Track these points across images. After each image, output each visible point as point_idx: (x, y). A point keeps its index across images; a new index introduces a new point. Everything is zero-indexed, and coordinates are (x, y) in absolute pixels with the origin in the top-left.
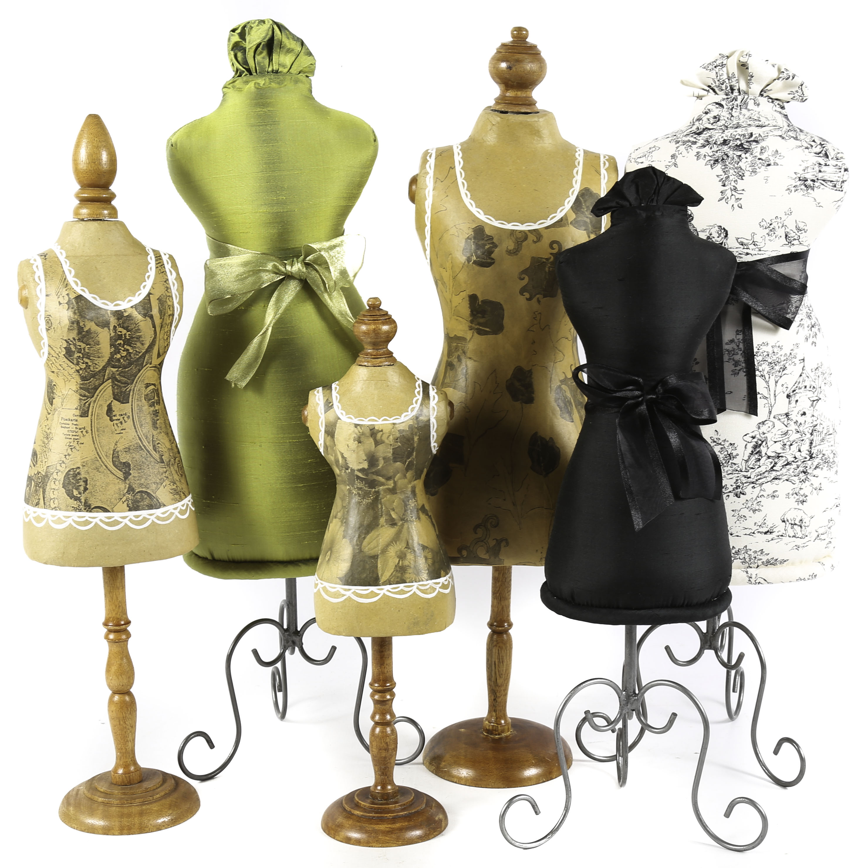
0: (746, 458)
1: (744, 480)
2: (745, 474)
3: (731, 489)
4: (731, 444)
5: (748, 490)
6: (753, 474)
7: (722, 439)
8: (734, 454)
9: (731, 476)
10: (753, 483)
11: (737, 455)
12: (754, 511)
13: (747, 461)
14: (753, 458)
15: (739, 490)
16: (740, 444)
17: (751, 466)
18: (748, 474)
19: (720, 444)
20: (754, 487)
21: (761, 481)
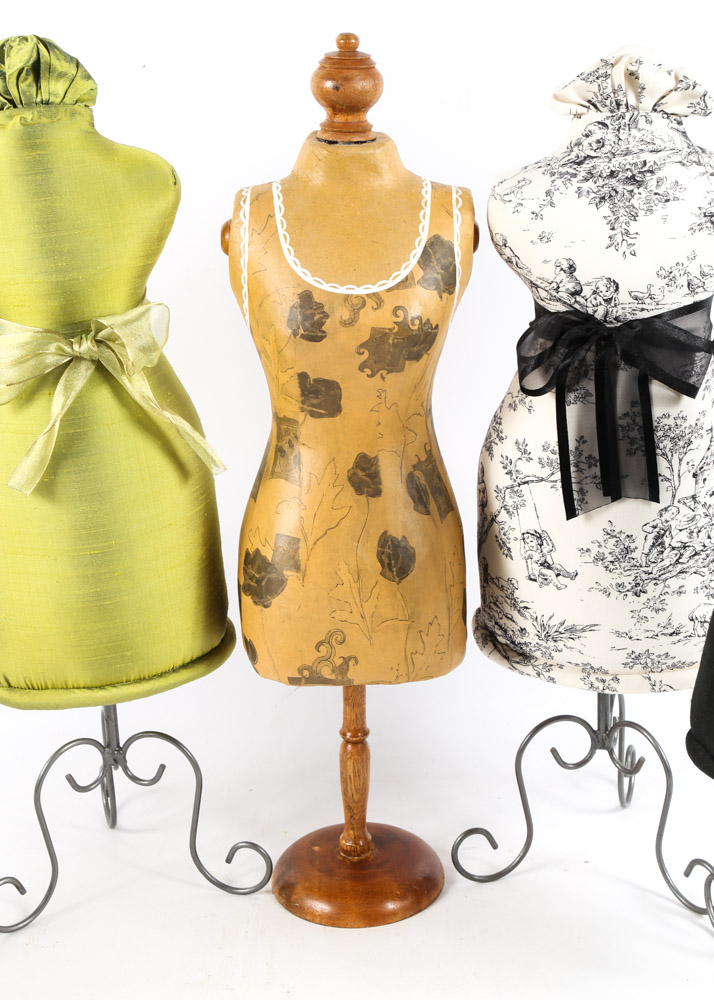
0: (646, 551)
1: (644, 576)
2: (646, 569)
3: (629, 587)
4: (628, 536)
5: (650, 587)
6: (655, 569)
7: (617, 530)
8: (632, 548)
9: (628, 573)
10: (655, 579)
11: (636, 548)
12: (657, 611)
13: (647, 555)
14: (655, 551)
15: (639, 588)
16: (639, 536)
17: (653, 560)
18: (650, 569)
19: (615, 537)
20: (656, 584)
21: (664, 577)
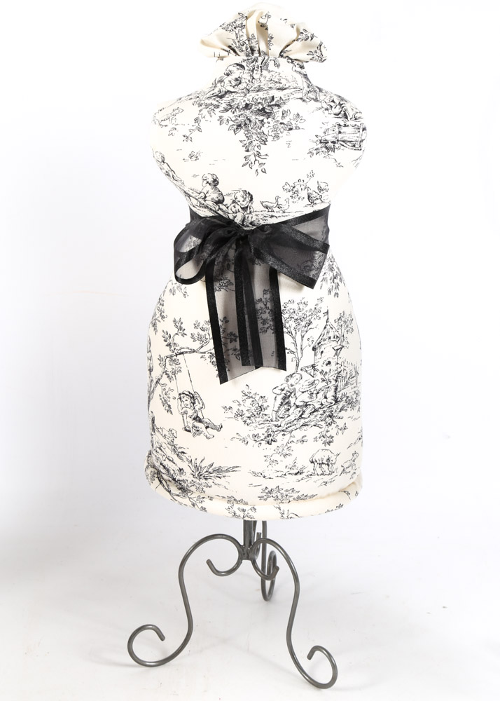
0: (276, 409)
1: (275, 429)
2: (276, 423)
3: (263, 437)
4: (262, 397)
5: (279, 437)
6: (283, 423)
7: (253, 392)
8: (264, 406)
9: (262, 426)
10: (283, 431)
11: (268, 406)
12: (285, 456)
13: (277, 412)
14: (283, 409)
15: (270, 438)
16: (270, 397)
17: (281, 416)
18: (279, 423)
19: (252, 397)
20: (284, 435)
21: (290, 429)
